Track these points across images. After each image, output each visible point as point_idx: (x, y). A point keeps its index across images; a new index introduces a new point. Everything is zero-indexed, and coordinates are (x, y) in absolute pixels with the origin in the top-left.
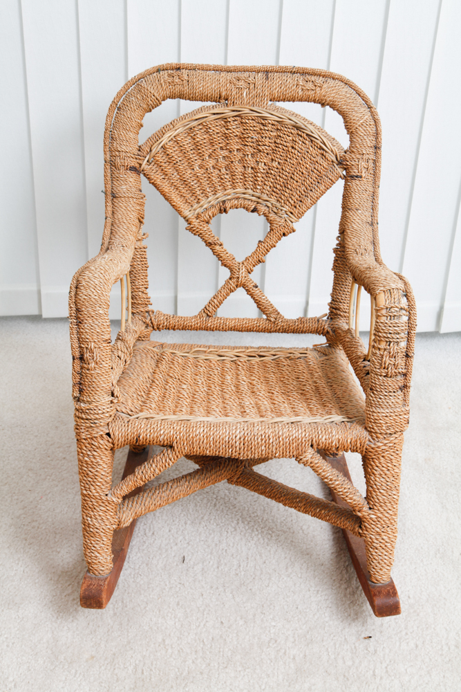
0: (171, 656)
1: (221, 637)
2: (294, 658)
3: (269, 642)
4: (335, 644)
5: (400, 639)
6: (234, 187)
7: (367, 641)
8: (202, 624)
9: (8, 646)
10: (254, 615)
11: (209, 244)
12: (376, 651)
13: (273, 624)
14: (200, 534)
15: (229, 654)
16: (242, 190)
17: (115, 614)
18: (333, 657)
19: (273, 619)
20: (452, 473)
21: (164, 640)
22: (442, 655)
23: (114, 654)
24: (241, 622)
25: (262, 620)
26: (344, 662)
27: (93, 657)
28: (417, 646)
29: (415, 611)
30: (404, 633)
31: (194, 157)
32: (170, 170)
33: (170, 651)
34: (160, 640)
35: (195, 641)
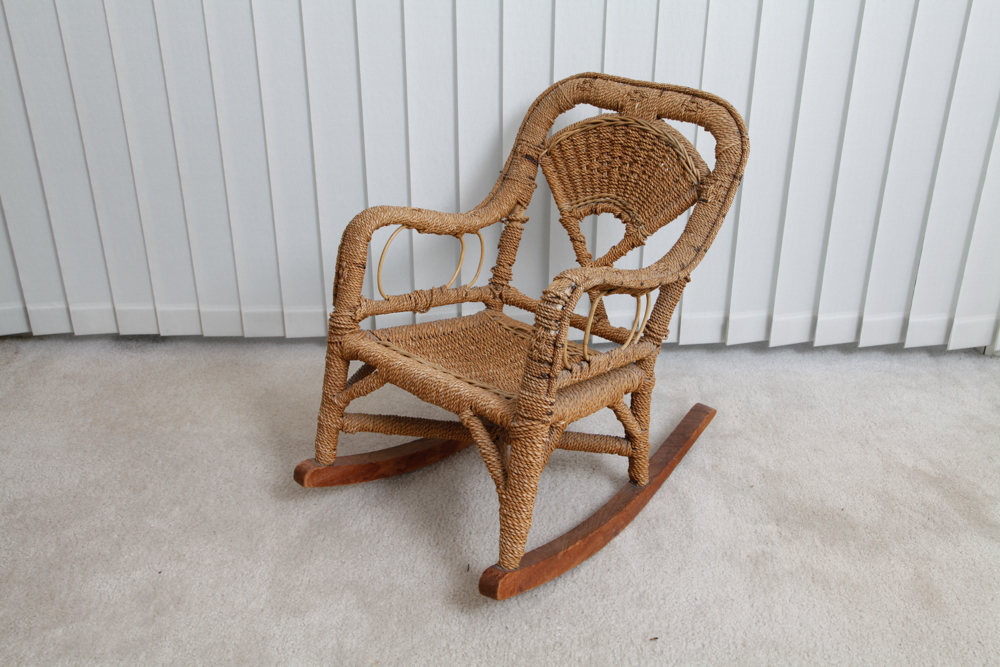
0: (455, 660)
1: (506, 641)
2: (579, 661)
3: (554, 646)
4: (621, 646)
5: (687, 639)
6: (608, 192)
7: (653, 642)
8: (487, 630)
9: (293, 652)
10: (540, 620)
11: (573, 240)
12: (662, 652)
13: (559, 628)
14: (485, 544)
15: (514, 658)
16: (614, 196)
17: (399, 621)
18: (619, 658)
19: (558, 624)
20: (739, 479)
21: (448, 645)
22: (729, 653)
23: (399, 659)
24: (526, 627)
25: (547, 625)
26: (630, 663)
27: (377, 662)
28: (704, 646)
29: (702, 613)
30: (690, 634)
31: (583, 157)
32: (561, 165)
33: (454, 655)
34: (444, 645)
35: (480, 645)
